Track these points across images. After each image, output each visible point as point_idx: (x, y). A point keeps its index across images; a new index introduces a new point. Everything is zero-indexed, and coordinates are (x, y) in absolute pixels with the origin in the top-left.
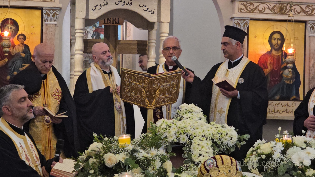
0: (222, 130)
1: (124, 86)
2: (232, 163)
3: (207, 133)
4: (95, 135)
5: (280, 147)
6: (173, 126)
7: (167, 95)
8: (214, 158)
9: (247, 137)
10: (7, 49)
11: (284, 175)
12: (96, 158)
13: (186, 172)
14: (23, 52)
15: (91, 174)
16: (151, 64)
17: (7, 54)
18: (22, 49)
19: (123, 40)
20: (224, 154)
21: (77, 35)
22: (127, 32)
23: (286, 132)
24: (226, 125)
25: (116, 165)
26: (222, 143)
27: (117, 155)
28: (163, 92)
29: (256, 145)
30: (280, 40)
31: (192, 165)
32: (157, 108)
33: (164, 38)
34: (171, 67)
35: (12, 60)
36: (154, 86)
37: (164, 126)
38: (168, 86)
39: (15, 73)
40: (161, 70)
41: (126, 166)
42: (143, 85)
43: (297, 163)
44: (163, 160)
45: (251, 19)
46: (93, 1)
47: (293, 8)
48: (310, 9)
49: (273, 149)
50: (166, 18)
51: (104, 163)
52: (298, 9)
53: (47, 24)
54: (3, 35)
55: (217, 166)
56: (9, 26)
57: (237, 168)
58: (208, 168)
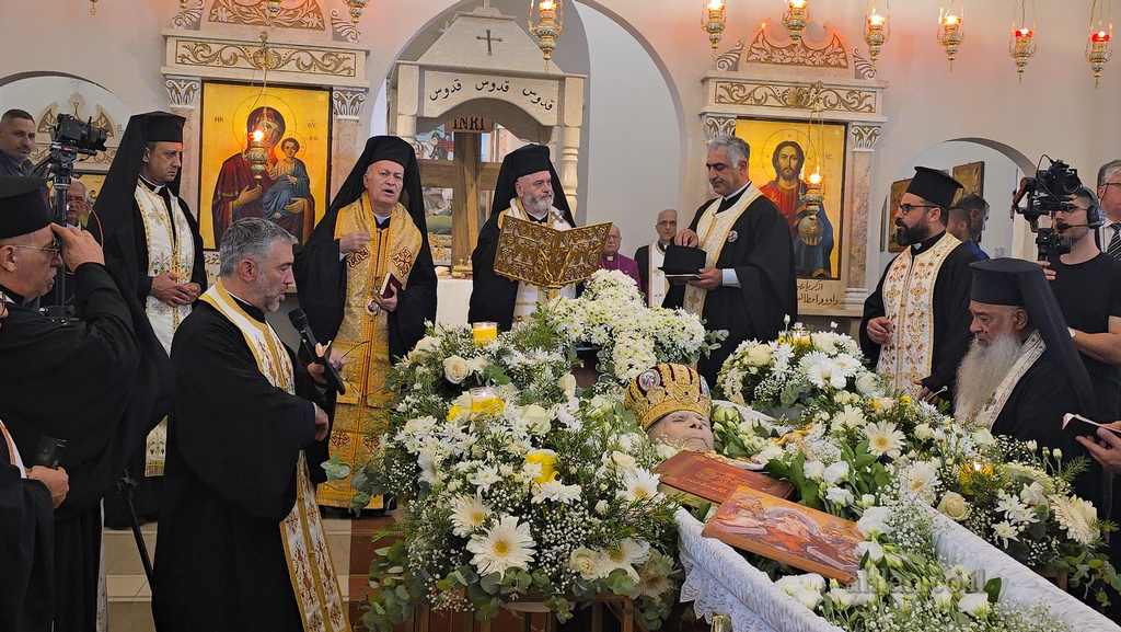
0: (675, 320)
3: (644, 325)
5: (786, 352)
6: (580, 310)
8: (656, 368)
9: (723, 334)
10: (260, 167)
11: (793, 405)
12: (428, 366)
13: (603, 396)
14: (294, 174)
15: (418, 391)
17: (259, 177)
18: (290, 167)
19: (491, 163)
25: (467, 378)
26: (673, 345)
27: (470, 360)
30: (795, 159)
31: (614, 385)
33: (569, 158)
35: (271, 190)
37: (562, 309)
39: (277, 215)
41: (485, 380)
43: (821, 384)
44: (557, 371)
45: (739, 118)
46: (434, 81)
47: (823, 95)
48: (855, 98)
49: (772, 356)
50: (573, 117)
51: (444, 374)
52: (833, 98)
53: (339, 120)
54: (250, 140)
55: (662, 384)
56: (265, 121)
57: (700, 388)
58: (644, 388)
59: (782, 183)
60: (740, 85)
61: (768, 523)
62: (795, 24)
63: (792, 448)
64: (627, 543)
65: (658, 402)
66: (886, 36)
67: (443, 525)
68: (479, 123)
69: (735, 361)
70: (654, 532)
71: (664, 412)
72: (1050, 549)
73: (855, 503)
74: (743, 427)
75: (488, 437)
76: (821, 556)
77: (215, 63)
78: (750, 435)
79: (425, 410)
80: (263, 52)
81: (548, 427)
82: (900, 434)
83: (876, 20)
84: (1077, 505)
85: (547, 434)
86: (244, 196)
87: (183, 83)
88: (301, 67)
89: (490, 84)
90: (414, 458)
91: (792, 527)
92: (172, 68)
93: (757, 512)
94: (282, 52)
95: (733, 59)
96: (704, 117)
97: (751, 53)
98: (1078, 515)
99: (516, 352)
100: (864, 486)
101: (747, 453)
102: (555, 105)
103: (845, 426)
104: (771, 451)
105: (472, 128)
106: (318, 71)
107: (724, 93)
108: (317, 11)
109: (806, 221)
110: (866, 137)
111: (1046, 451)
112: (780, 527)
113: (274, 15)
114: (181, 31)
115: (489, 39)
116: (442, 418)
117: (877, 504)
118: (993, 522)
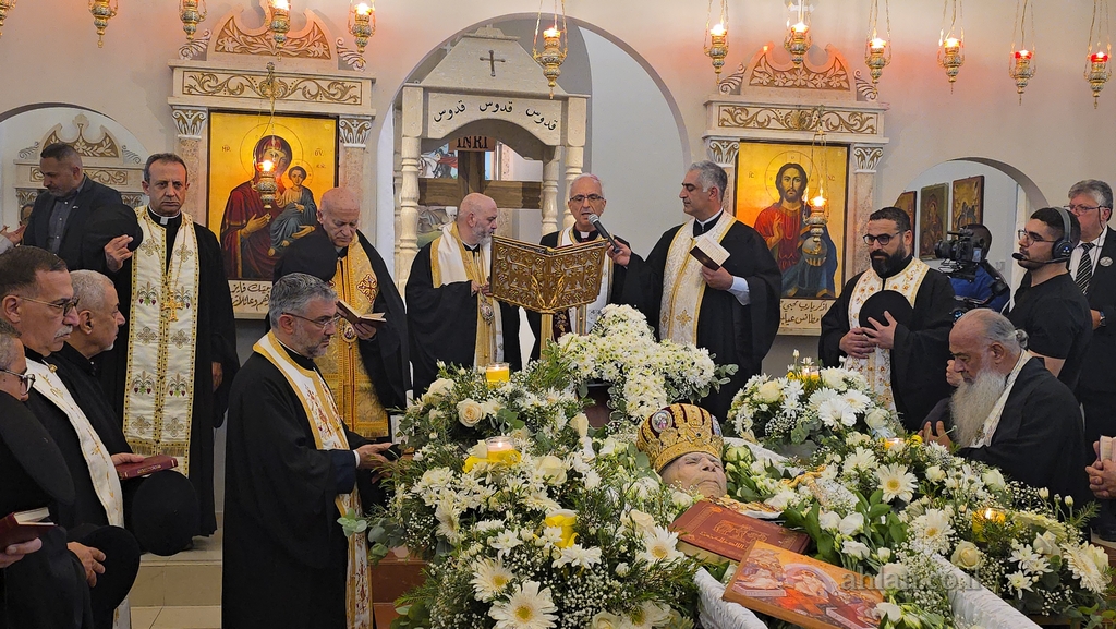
0: (684, 355)
1: (498, 271)
2: (703, 420)
3: (654, 361)
4: (441, 364)
5: (796, 388)
6: (590, 347)
7: (578, 287)
8: (668, 409)
9: (732, 368)
10: (269, 197)
11: (804, 442)
12: (442, 409)
13: (615, 435)
14: (302, 202)
15: (433, 440)
16: (550, 229)
17: (268, 206)
18: (297, 195)
19: (495, 181)
20: (688, 402)
21: (405, 169)
22: (503, 165)
23: (809, 360)
24: (693, 346)
25: (481, 422)
26: (683, 381)
27: (483, 404)
28: (571, 281)
29: (749, 384)
30: (798, 181)
31: (626, 423)
32: (560, 312)
33: (573, 177)
34: (584, 235)
35: (279, 218)
36: (553, 271)
37: (573, 347)
38: (581, 270)
39: (286, 243)
40: (566, 239)
41: (500, 424)
42: (534, 267)
43: (829, 421)
44: (570, 414)
45: (742, 140)
46: (437, 103)
47: (825, 118)
48: (856, 121)
49: (782, 393)
50: (577, 138)
51: (458, 418)
52: (835, 120)
53: (346, 148)
54: (258, 171)
55: (674, 425)
56: (274, 151)
57: (712, 429)
58: (656, 429)
59: (786, 204)
60: (743, 109)
61: (786, 583)
62: (798, 49)
63: (805, 491)
64: (648, 606)
65: (670, 446)
66: (887, 59)
67: (465, 588)
68: (482, 141)
69: (745, 396)
70: (674, 594)
71: (677, 454)
72: (1064, 598)
73: (871, 557)
74: (756, 467)
75: (506, 489)
76: (840, 619)
77: (222, 93)
78: (763, 476)
79: (441, 461)
80: (270, 82)
81: (563, 478)
82: (912, 477)
83: (878, 44)
84: (1089, 552)
85: (563, 485)
86: (252, 224)
87: (190, 114)
88: (308, 96)
89: (494, 105)
90: (431, 510)
91: (810, 586)
92: (179, 98)
93: (774, 571)
94: (288, 81)
95: (736, 83)
96: (708, 141)
97: (753, 76)
98: (1090, 563)
99: (528, 394)
100: (879, 538)
101: (760, 496)
102: (558, 126)
103: (857, 469)
104: (784, 496)
105: (475, 147)
106: (324, 99)
107: (727, 116)
108: (323, 41)
109: (810, 242)
110: (868, 158)
111: (1057, 497)
112: (799, 587)
113: (280, 45)
114: (187, 62)
115: (492, 60)
116: (458, 468)
117: (893, 559)
118: (1007, 572)
